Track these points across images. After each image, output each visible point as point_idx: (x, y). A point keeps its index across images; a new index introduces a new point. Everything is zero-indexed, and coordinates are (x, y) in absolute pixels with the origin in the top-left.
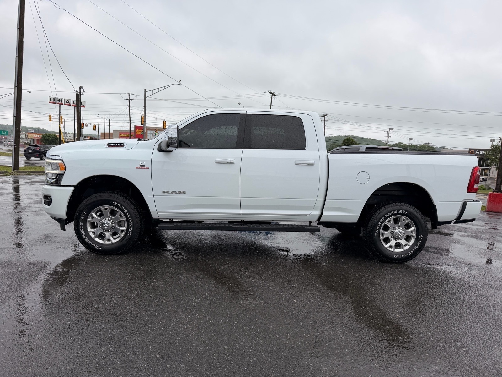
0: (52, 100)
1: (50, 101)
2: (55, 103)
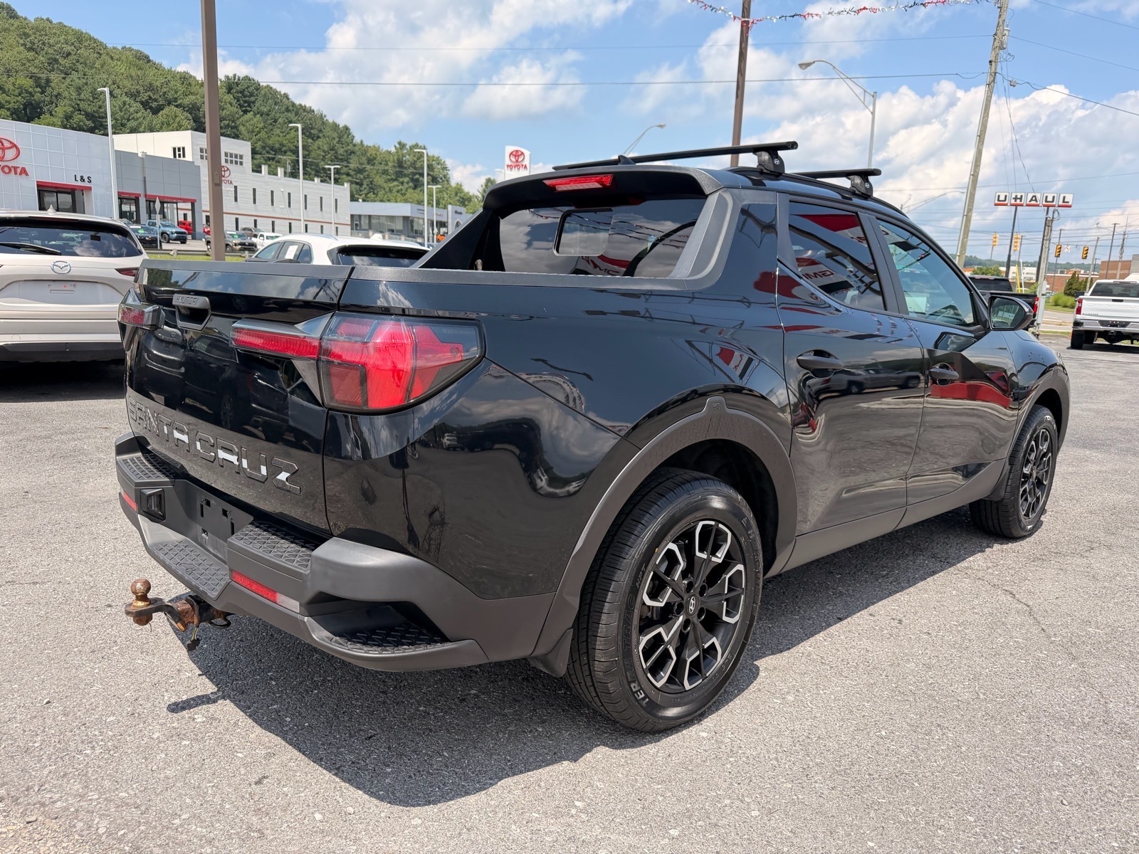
0: (1002, 198)
1: (997, 202)
2: (1006, 205)
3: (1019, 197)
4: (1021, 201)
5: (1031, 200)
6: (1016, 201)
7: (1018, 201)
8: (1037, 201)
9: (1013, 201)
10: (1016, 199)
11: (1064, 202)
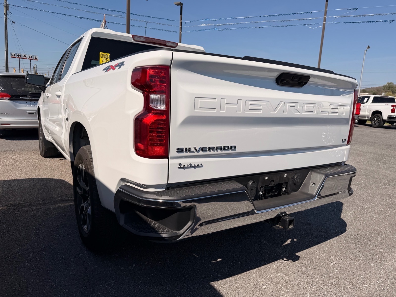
0: (13, 55)
2: (15, 58)
3: (19, 55)
4: (20, 57)
5: (24, 57)
6: (18, 56)
7: (19, 56)
8: (26, 57)
9: (17, 57)
10: (18, 55)
11: (35, 58)
